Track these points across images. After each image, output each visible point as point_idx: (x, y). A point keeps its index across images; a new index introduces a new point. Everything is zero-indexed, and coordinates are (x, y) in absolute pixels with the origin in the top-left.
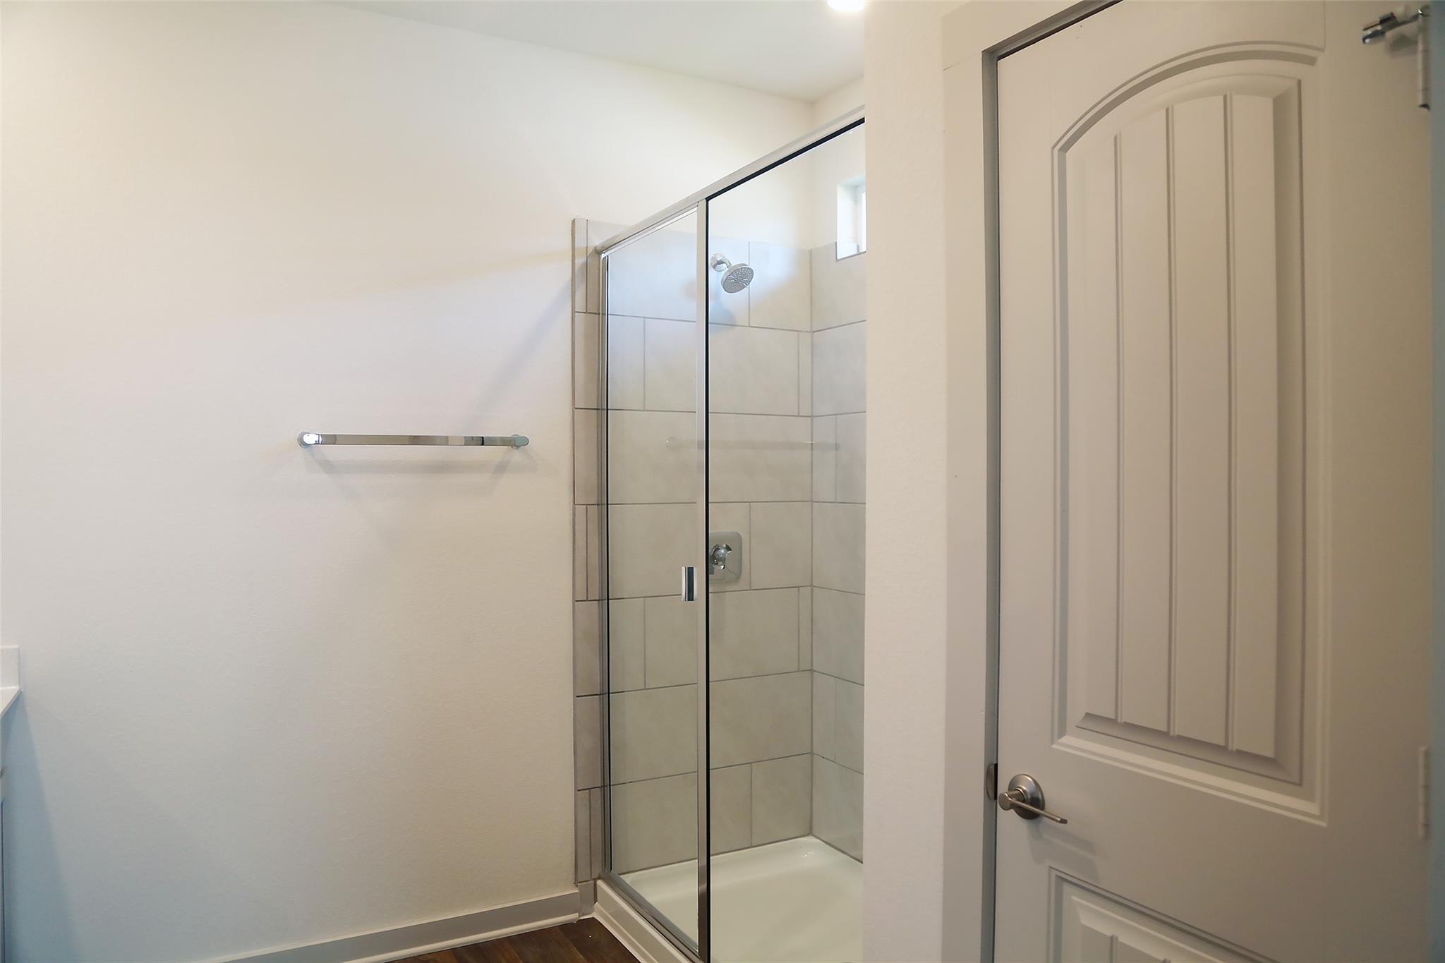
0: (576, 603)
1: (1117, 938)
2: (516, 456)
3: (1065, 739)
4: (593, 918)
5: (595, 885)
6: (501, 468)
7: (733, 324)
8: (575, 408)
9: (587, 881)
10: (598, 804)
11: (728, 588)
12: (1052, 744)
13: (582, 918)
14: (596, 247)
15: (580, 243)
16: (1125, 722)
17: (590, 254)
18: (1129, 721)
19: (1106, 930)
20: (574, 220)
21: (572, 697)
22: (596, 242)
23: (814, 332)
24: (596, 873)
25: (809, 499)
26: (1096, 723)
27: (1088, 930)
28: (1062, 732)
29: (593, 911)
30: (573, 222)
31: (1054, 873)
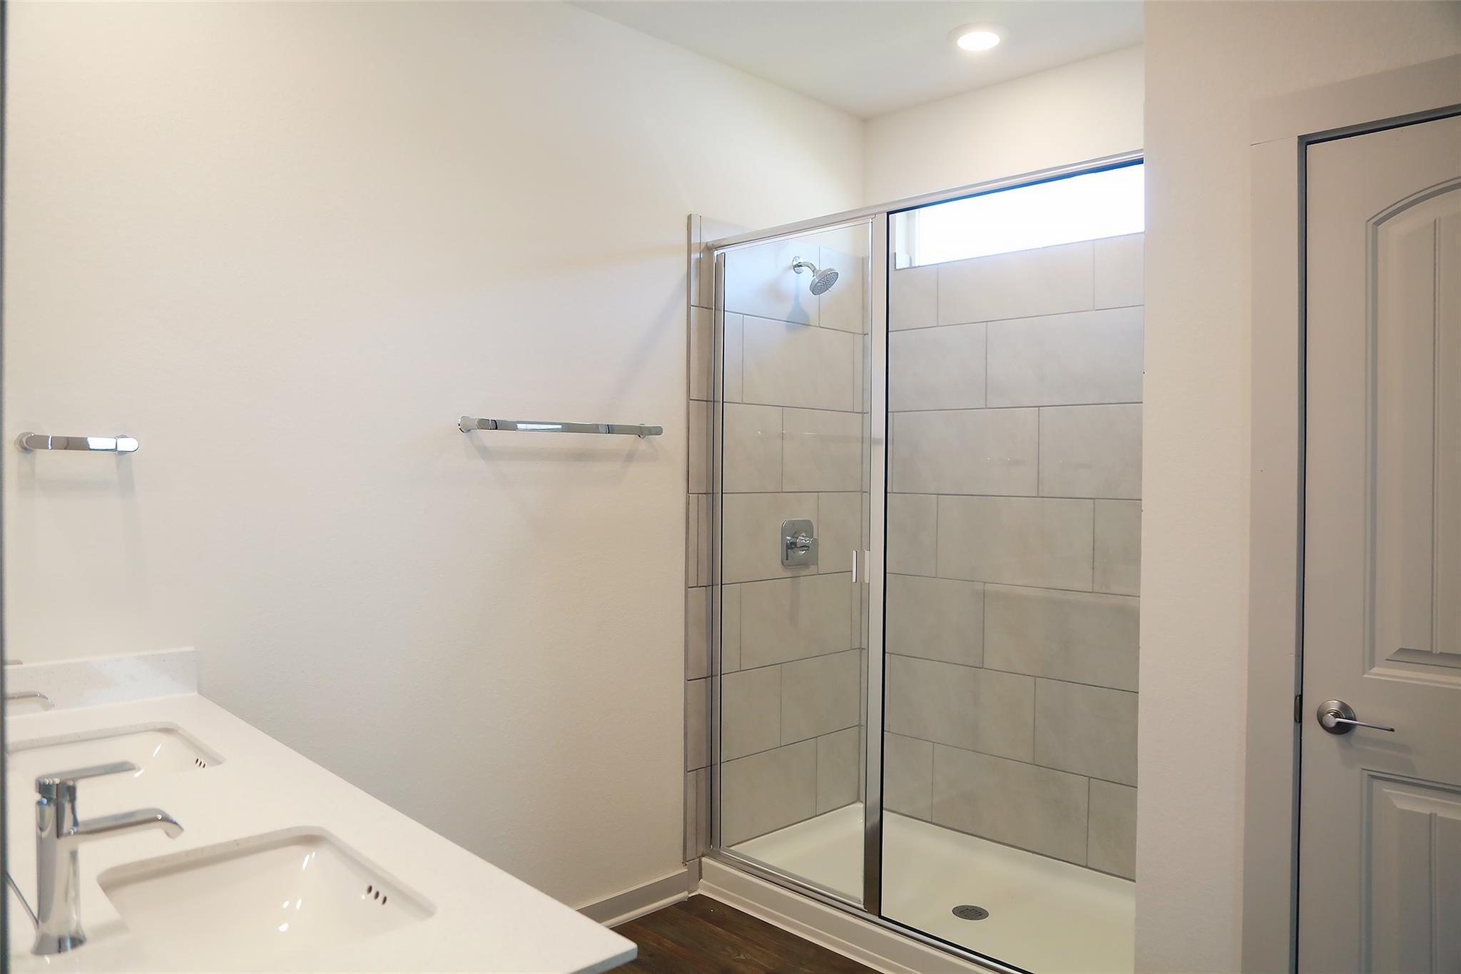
0: (689, 589)
1: (1436, 814)
2: (642, 445)
3: (1375, 670)
4: (700, 894)
5: (700, 862)
6: (630, 457)
7: (807, 323)
8: (689, 399)
9: (693, 860)
10: (704, 785)
11: (803, 573)
12: (1364, 674)
13: (690, 896)
14: (707, 243)
15: (695, 240)
16: (1441, 653)
17: (704, 249)
18: (1444, 652)
19: (1425, 810)
20: (691, 215)
21: (683, 681)
22: (709, 238)
23: (865, 335)
24: (702, 849)
25: (860, 490)
26: (1406, 655)
27: (1403, 812)
28: (1372, 665)
29: (698, 888)
30: (689, 217)
31: (1366, 773)
